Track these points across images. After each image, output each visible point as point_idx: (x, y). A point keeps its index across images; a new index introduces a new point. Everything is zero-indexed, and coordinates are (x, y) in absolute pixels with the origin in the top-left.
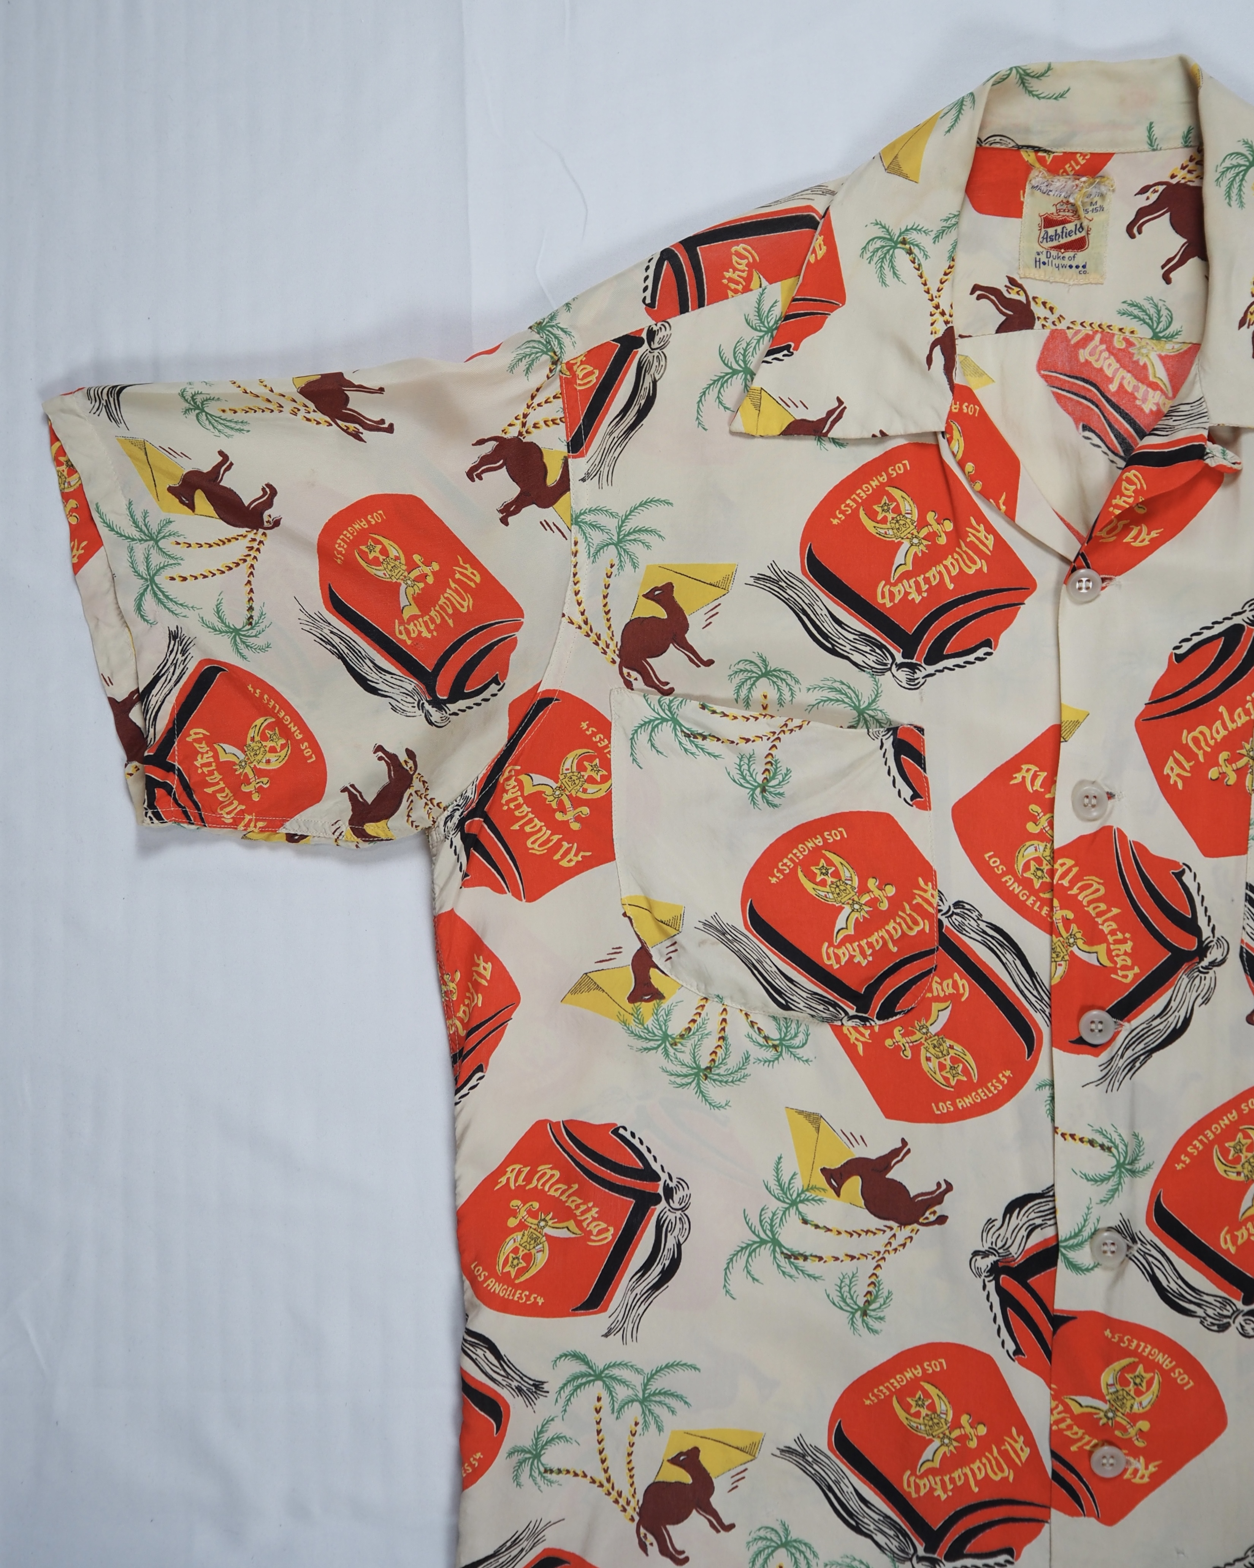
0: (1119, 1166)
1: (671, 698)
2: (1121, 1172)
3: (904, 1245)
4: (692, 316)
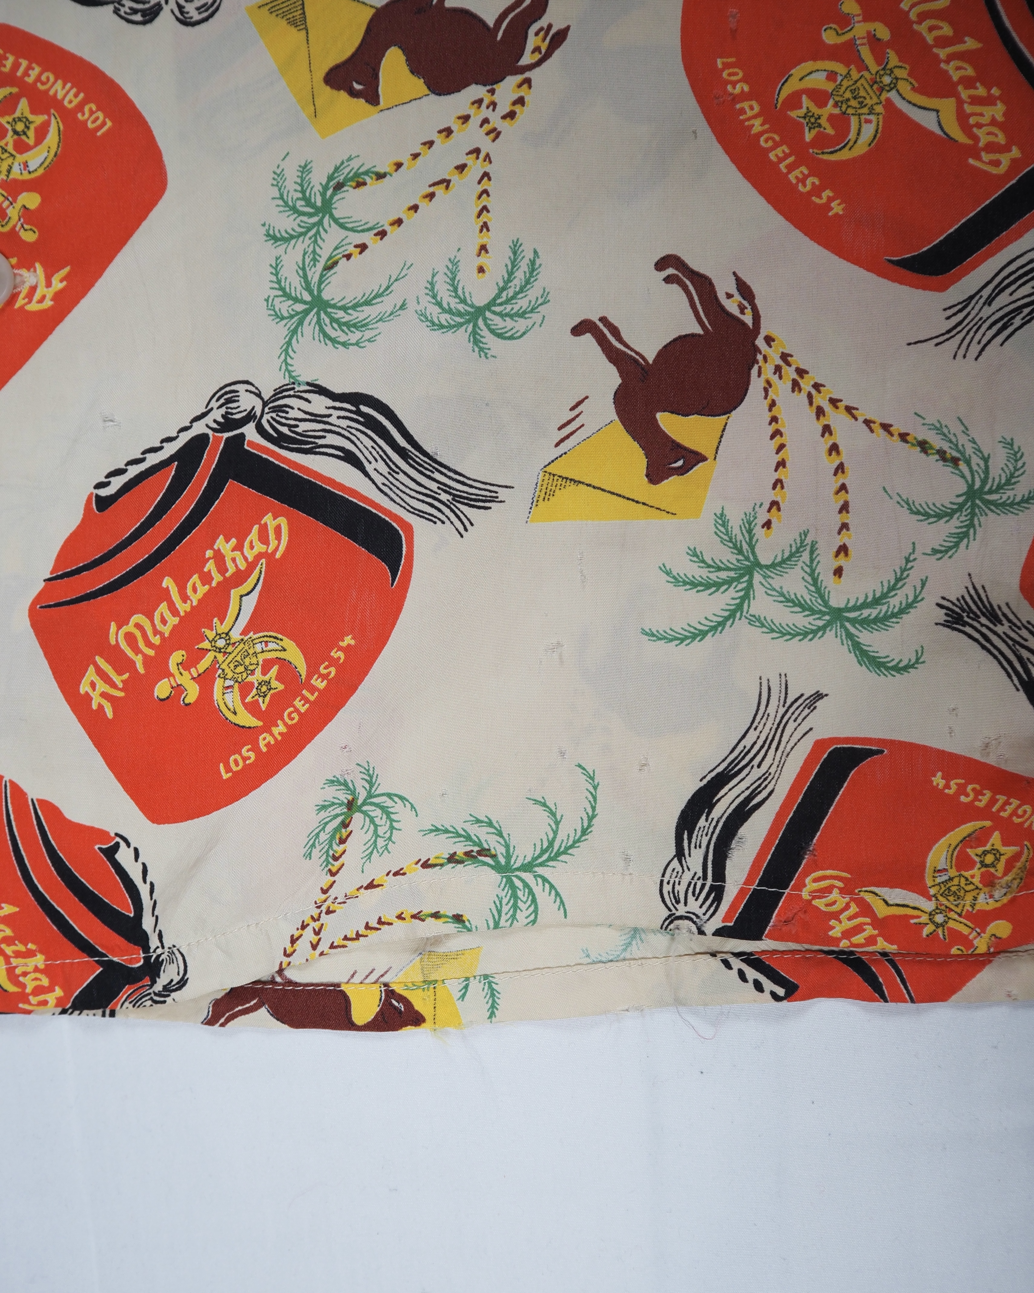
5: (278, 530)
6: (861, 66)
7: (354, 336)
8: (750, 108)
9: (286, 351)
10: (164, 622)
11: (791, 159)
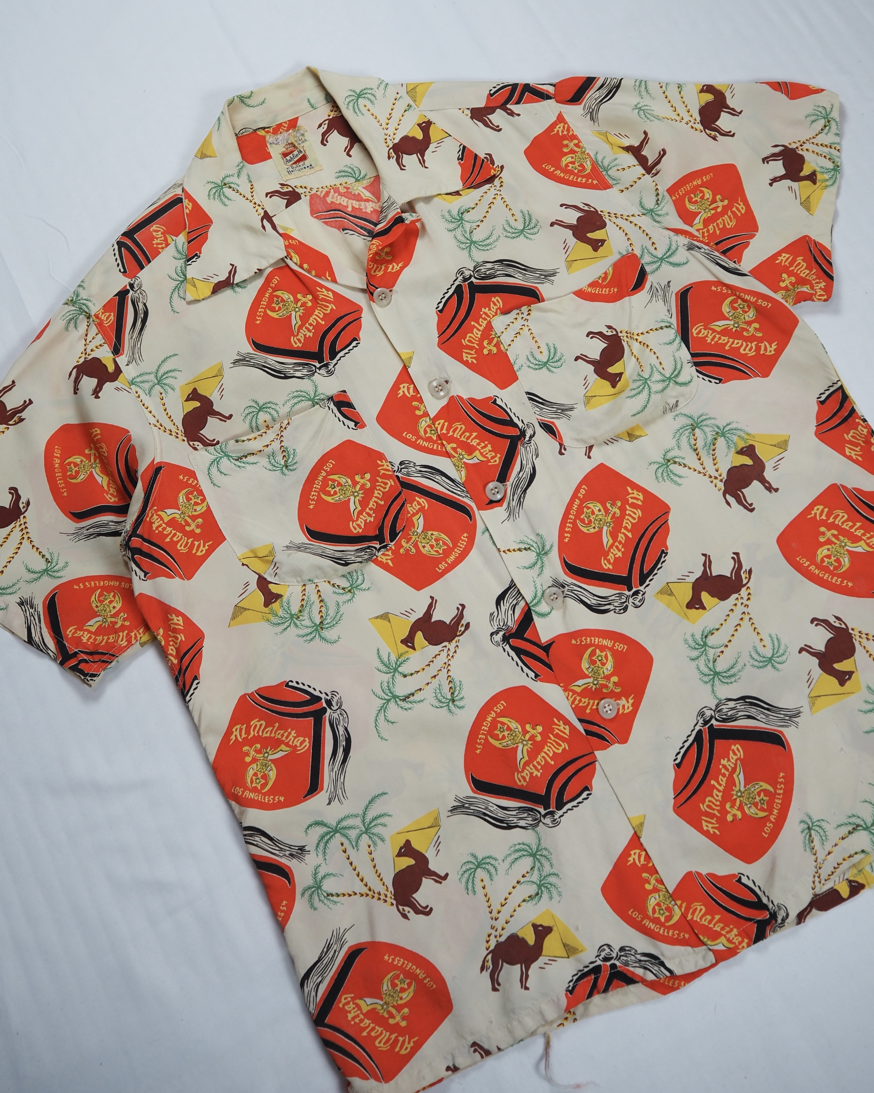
0: (538, 554)
1: (220, 445)
2: (541, 557)
3: (455, 652)
4: (147, 269)
5: (738, 749)
6: (835, 544)
7: (733, 679)
8: (812, 568)
9: (713, 692)
10: (717, 796)
11: (830, 577)
